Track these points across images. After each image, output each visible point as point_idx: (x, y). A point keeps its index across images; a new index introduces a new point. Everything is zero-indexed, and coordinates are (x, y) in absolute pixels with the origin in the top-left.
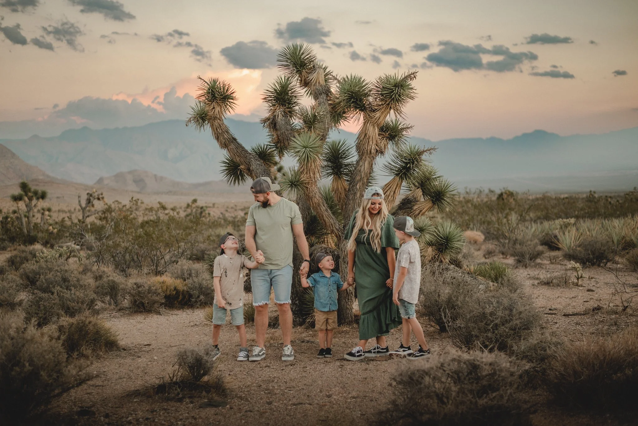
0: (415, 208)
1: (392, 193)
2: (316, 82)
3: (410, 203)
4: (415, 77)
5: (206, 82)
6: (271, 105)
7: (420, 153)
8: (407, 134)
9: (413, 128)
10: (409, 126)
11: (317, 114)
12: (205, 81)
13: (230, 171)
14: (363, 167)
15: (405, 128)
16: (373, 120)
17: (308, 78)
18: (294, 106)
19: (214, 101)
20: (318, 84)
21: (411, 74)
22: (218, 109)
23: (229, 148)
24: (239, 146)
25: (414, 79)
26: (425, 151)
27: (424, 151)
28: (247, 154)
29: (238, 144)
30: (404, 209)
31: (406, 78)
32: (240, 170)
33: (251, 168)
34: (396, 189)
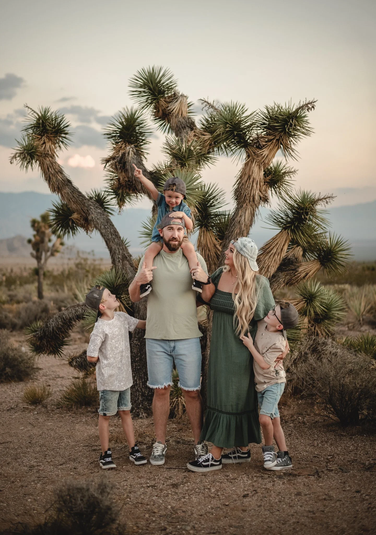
0: (300, 270)
1: (279, 250)
2: (178, 113)
3: (292, 264)
4: (313, 107)
5: (35, 112)
6: (114, 142)
7: (314, 202)
8: (290, 179)
9: (297, 172)
10: (293, 170)
11: (192, 148)
12: (33, 111)
13: (59, 221)
14: (243, 218)
15: (288, 173)
16: (260, 158)
17: (169, 108)
18: (142, 145)
19: (44, 135)
20: (180, 116)
21: (309, 103)
22: (48, 145)
23: (63, 192)
24: (75, 190)
25: (313, 109)
26: (321, 200)
27: (319, 200)
28: (85, 201)
29: (74, 187)
30: (285, 271)
31: (302, 108)
32: (72, 220)
33: (90, 218)
34: (284, 245)
